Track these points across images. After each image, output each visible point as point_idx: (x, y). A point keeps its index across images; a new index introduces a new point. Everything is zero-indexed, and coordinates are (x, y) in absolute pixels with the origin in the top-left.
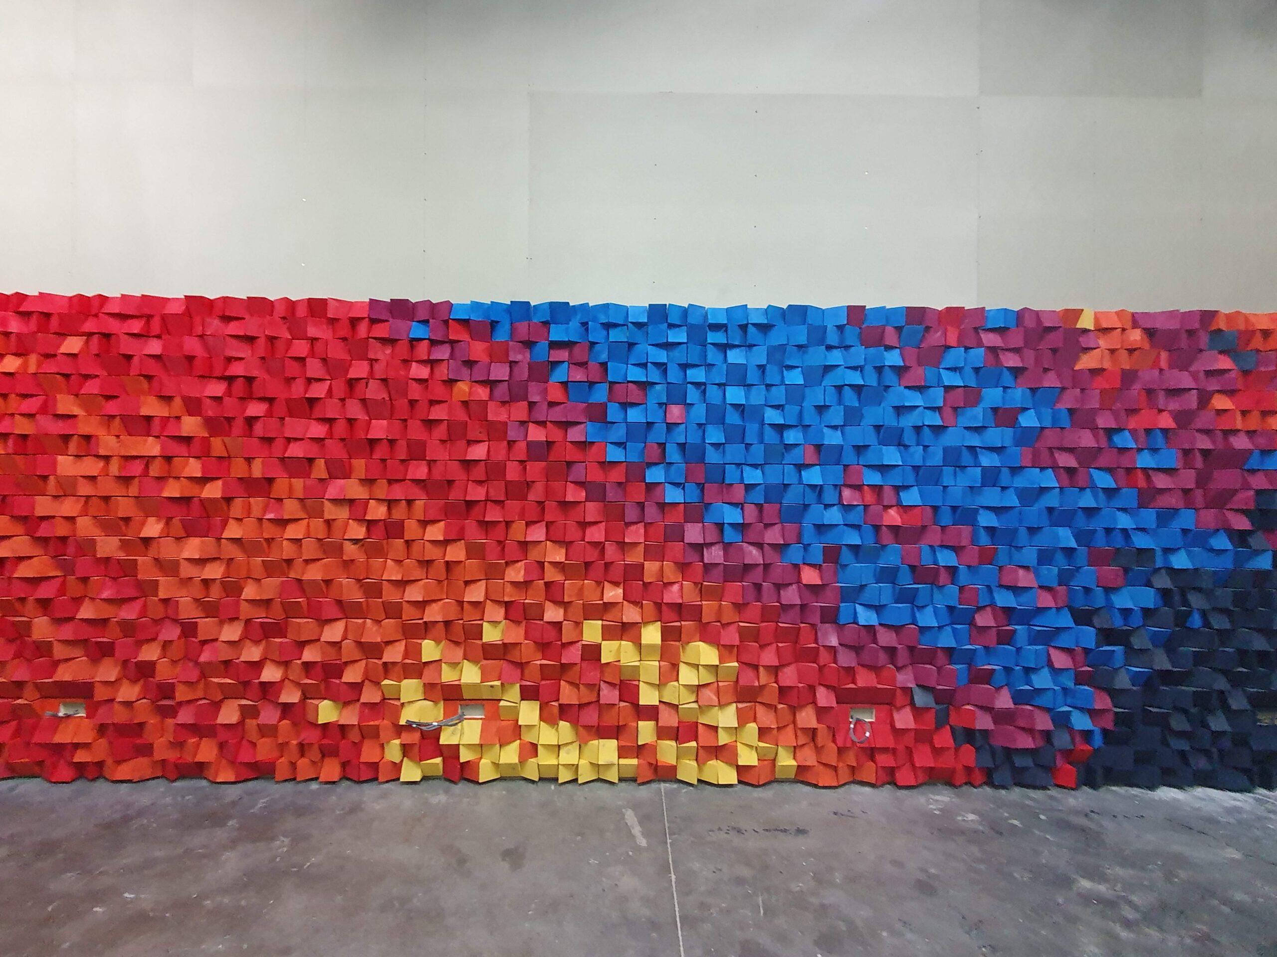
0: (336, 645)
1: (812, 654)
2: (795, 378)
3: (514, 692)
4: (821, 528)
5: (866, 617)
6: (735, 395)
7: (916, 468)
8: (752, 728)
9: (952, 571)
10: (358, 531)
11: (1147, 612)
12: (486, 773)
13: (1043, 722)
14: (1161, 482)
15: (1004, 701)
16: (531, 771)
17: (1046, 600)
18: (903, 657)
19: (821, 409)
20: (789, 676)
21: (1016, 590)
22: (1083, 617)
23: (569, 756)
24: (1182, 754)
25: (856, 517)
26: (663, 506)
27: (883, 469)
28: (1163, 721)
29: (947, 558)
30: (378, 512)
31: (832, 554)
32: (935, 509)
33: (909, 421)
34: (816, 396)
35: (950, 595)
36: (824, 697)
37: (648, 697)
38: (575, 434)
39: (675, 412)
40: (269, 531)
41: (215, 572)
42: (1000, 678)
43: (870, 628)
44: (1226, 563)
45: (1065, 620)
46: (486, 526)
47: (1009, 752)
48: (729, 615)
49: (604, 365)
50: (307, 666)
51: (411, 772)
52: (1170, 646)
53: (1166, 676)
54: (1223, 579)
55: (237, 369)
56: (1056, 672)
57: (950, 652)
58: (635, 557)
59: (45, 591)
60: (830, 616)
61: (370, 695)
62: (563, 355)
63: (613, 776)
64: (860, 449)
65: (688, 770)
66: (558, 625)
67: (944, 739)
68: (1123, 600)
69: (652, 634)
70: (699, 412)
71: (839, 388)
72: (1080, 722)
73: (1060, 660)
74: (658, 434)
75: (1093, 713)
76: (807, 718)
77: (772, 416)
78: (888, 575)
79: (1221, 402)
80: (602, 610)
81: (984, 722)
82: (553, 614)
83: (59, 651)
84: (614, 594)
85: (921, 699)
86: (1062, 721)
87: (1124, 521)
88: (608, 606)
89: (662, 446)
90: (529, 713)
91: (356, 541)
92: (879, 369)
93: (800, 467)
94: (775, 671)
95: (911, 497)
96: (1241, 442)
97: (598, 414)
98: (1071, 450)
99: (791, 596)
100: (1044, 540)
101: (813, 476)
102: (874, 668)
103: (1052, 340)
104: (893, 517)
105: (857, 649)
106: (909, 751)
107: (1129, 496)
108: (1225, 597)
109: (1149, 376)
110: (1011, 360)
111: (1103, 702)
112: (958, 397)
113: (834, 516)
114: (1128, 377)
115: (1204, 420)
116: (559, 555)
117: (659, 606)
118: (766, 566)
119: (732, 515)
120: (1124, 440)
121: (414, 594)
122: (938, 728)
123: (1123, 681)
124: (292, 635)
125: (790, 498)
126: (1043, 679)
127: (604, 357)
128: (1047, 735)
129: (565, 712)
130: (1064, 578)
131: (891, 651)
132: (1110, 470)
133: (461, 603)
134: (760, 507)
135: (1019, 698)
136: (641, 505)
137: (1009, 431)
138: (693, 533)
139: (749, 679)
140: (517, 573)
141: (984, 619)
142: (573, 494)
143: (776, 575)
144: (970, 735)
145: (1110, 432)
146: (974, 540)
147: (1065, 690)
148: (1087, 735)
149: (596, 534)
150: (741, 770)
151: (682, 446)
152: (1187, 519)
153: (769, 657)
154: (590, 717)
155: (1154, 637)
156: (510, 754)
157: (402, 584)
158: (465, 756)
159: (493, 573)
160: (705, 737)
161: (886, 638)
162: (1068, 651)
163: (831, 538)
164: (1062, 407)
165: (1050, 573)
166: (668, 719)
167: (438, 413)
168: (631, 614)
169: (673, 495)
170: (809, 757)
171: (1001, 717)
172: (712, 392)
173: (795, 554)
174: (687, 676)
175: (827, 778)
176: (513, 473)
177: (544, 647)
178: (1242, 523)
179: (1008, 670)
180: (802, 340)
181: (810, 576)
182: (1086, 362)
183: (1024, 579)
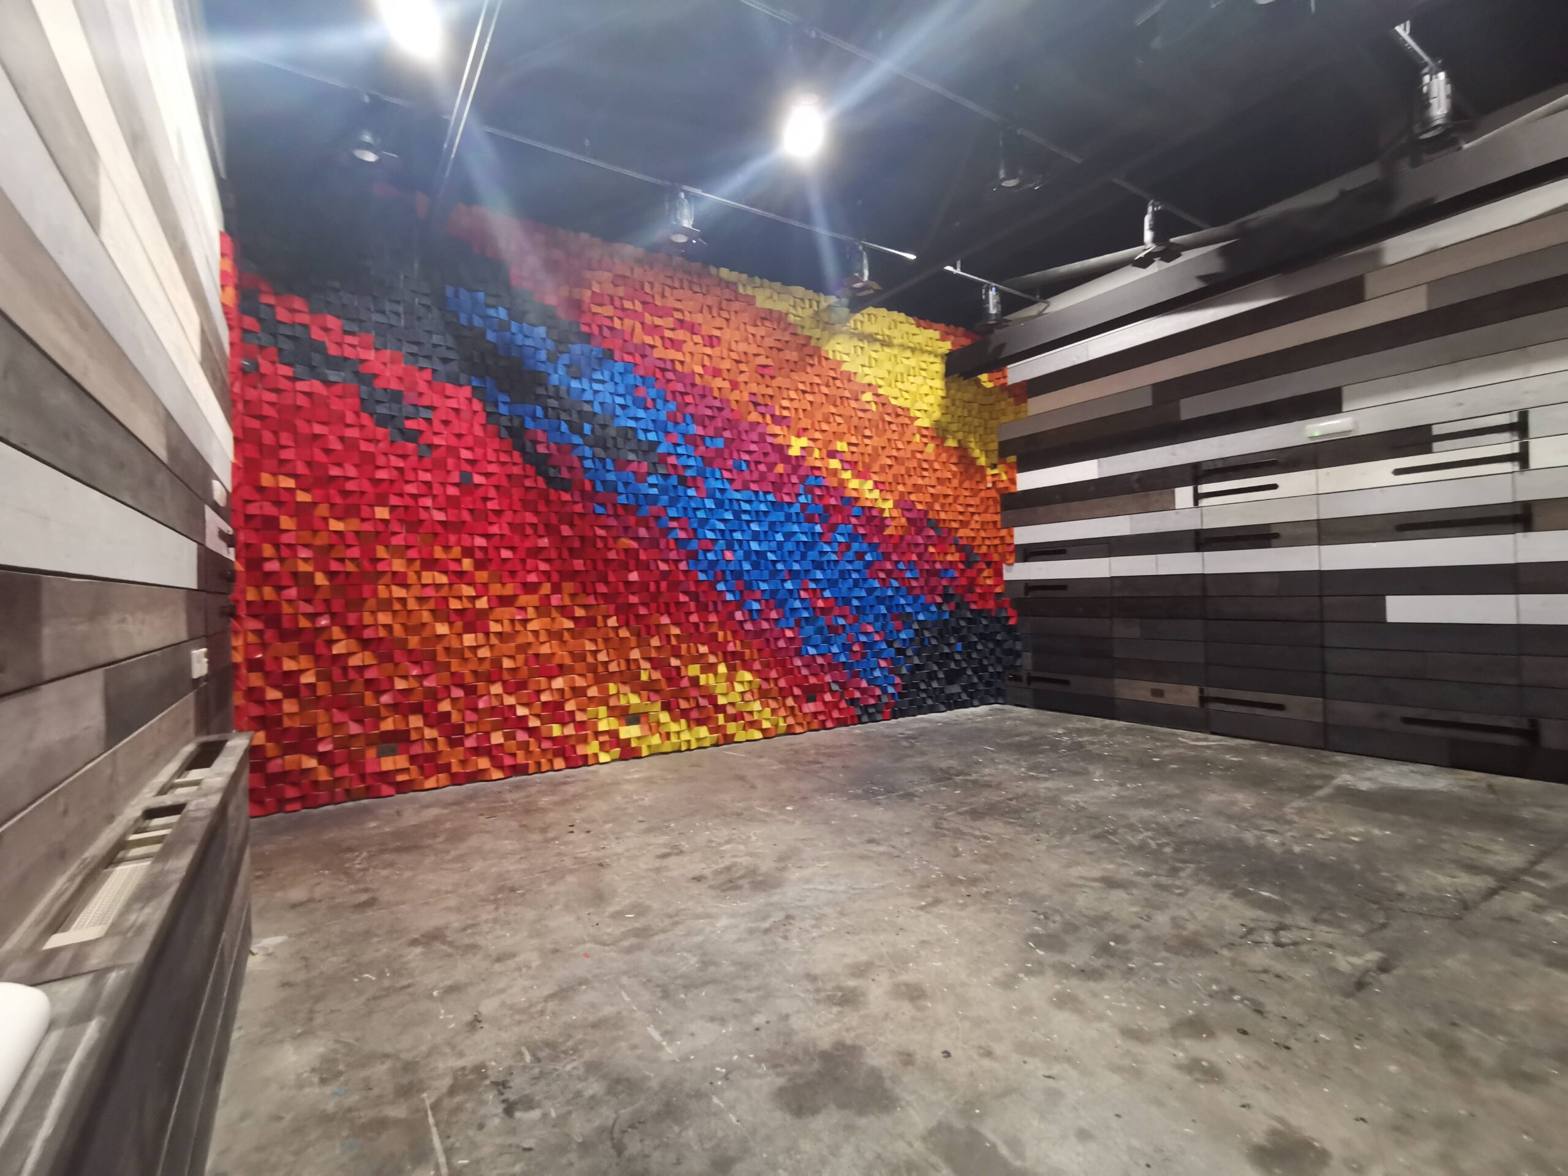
0: (561, 691)
1: (791, 672)
2: (779, 537)
3: (658, 706)
4: (793, 610)
5: (812, 651)
6: (754, 546)
7: (828, 580)
8: (767, 712)
9: (843, 626)
10: (569, 624)
11: (911, 640)
12: (645, 752)
13: (878, 692)
14: (914, 583)
15: (864, 684)
16: (667, 747)
17: (877, 638)
18: (826, 669)
19: (791, 553)
20: (782, 683)
21: (866, 634)
22: (890, 644)
23: (685, 736)
24: (924, 699)
25: (806, 605)
26: (725, 602)
27: (816, 581)
28: (917, 686)
29: (841, 621)
30: (580, 612)
31: (798, 622)
32: (836, 598)
33: (825, 558)
34: (789, 546)
35: (842, 639)
36: (797, 691)
37: (721, 701)
38: (683, 566)
39: (729, 555)
40: (518, 627)
41: (484, 653)
42: (862, 674)
43: (813, 656)
44: (935, 617)
45: (884, 646)
46: (638, 617)
47: (867, 706)
48: (756, 656)
49: (695, 530)
50: (544, 704)
51: (604, 757)
52: (918, 653)
53: (918, 667)
54: (935, 624)
55: (494, 529)
56: (881, 668)
57: (844, 663)
58: (714, 629)
59: (370, 674)
60: (798, 653)
61: (580, 717)
62: (674, 524)
63: (707, 743)
64: (807, 571)
65: (741, 736)
66: (678, 668)
67: (843, 705)
68: (903, 636)
69: (722, 669)
70: (740, 554)
71: (798, 543)
72: (891, 690)
73: (883, 664)
74: (722, 566)
75: (894, 685)
76: (790, 702)
77: (771, 556)
78: (819, 631)
79: (931, 549)
80: (699, 658)
81: (857, 695)
82: (675, 662)
83: (383, 712)
84: (703, 649)
85: (835, 687)
86: (885, 691)
87: (902, 601)
88: (703, 655)
89: (723, 572)
90: (664, 717)
91: (568, 630)
92: (813, 534)
93: (784, 581)
94: (776, 680)
95: (827, 594)
96: (938, 566)
97: (693, 556)
98: (882, 570)
99: (782, 644)
100: (875, 611)
101: (789, 585)
102: (815, 675)
103: (877, 522)
104: (820, 603)
105: (807, 666)
106: (830, 712)
107: (904, 591)
108: (935, 630)
109: (908, 538)
110: (861, 531)
111: (898, 680)
112: (843, 547)
113: (797, 604)
114: (902, 537)
115: (926, 557)
116: (675, 631)
117: (725, 653)
118: (771, 629)
119: (756, 606)
120: (901, 566)
121: (602, 657)
122: (840, 700)
123: (904, 671)
124: (532, 687)
125: (780, 596)
126: (877, 673)
127: (695, 525)
128: (879, 696)
129: (685, 714)
130: (884, 627)
131: (822, 665)
132: (896, 579)
133: (628, 661)
134: (767, 601)
135: (869, 682)
136: (715, 603)
137: (861, 562)
138: (739, 616)
139: (765, 686)
140: (655, 642)
141: (856, 648)
142: (683, 598)
143: (776, 634)
144: (853, 701)
145: (897, 562)
146: (851, 613)
147: (885, 676)
148: (893, 694)
149: (694, 618)
150: (763, 731)
151: (732, 571)
152: (923, 599)
153: (773, 674)
154: (694, 714)
155: (914, 650)
156: (656, 740)
157: (595, 653)
158: (634, 744)
159: (643, 644)
160: (748, 718)
161: (820, 660)
162: (885, 659)
163: (797, 615)
164: (881, 550)
165: (879, 625)
166: (731, 710)
167: (612, 555)
168: (712, 659)
169: (729, 597)
170: (791, 721)
171: (863, 691)
172: (745, 544)
173: (783, 623)
174: (739, 688)
175: (798, 729)
176: (653, 587)
177: (670, 680)
178: (939, 600)
179: (865, 670)
180: (782, 519)
181: (789, 634)
182: (888, 532)
183: (870, 629)
